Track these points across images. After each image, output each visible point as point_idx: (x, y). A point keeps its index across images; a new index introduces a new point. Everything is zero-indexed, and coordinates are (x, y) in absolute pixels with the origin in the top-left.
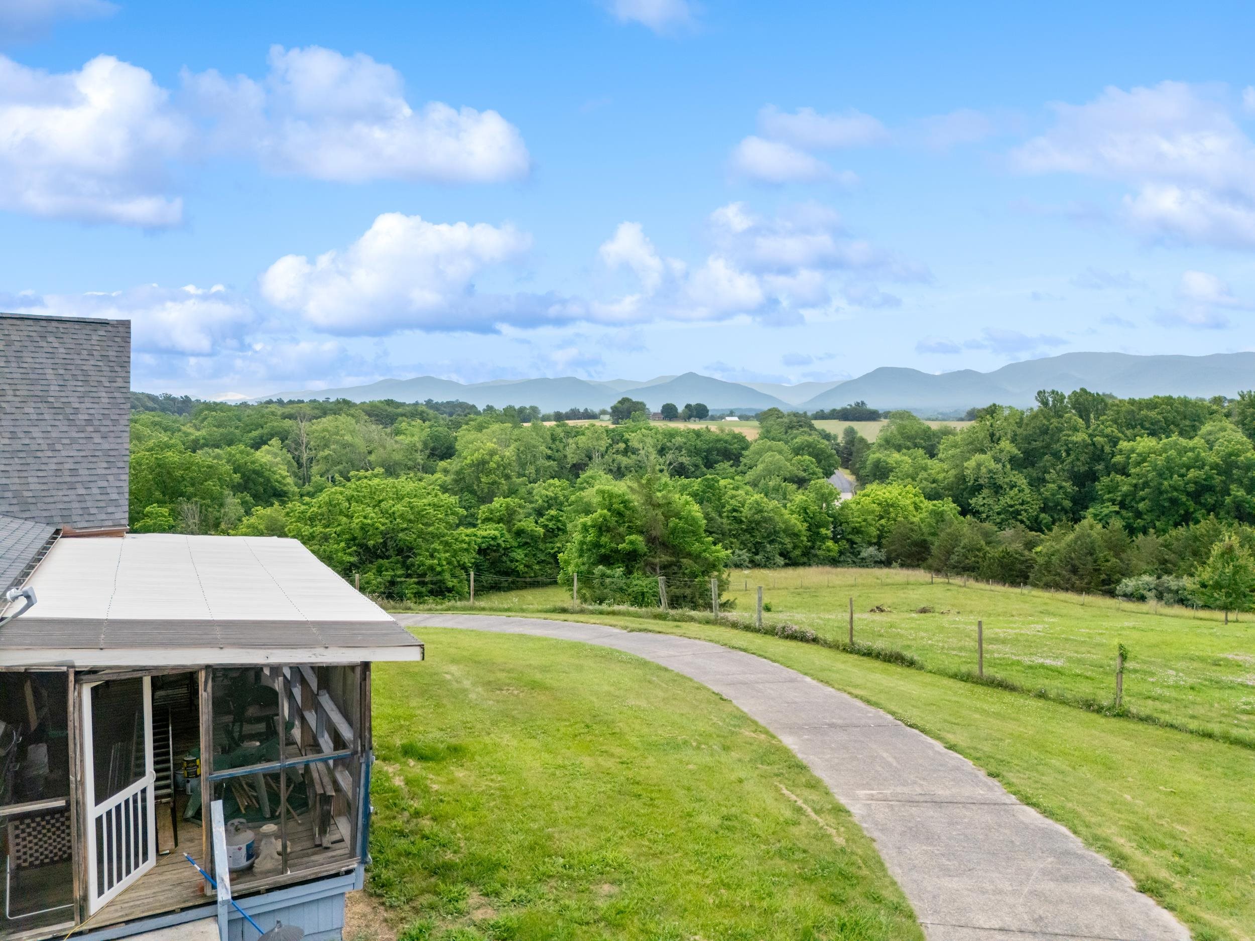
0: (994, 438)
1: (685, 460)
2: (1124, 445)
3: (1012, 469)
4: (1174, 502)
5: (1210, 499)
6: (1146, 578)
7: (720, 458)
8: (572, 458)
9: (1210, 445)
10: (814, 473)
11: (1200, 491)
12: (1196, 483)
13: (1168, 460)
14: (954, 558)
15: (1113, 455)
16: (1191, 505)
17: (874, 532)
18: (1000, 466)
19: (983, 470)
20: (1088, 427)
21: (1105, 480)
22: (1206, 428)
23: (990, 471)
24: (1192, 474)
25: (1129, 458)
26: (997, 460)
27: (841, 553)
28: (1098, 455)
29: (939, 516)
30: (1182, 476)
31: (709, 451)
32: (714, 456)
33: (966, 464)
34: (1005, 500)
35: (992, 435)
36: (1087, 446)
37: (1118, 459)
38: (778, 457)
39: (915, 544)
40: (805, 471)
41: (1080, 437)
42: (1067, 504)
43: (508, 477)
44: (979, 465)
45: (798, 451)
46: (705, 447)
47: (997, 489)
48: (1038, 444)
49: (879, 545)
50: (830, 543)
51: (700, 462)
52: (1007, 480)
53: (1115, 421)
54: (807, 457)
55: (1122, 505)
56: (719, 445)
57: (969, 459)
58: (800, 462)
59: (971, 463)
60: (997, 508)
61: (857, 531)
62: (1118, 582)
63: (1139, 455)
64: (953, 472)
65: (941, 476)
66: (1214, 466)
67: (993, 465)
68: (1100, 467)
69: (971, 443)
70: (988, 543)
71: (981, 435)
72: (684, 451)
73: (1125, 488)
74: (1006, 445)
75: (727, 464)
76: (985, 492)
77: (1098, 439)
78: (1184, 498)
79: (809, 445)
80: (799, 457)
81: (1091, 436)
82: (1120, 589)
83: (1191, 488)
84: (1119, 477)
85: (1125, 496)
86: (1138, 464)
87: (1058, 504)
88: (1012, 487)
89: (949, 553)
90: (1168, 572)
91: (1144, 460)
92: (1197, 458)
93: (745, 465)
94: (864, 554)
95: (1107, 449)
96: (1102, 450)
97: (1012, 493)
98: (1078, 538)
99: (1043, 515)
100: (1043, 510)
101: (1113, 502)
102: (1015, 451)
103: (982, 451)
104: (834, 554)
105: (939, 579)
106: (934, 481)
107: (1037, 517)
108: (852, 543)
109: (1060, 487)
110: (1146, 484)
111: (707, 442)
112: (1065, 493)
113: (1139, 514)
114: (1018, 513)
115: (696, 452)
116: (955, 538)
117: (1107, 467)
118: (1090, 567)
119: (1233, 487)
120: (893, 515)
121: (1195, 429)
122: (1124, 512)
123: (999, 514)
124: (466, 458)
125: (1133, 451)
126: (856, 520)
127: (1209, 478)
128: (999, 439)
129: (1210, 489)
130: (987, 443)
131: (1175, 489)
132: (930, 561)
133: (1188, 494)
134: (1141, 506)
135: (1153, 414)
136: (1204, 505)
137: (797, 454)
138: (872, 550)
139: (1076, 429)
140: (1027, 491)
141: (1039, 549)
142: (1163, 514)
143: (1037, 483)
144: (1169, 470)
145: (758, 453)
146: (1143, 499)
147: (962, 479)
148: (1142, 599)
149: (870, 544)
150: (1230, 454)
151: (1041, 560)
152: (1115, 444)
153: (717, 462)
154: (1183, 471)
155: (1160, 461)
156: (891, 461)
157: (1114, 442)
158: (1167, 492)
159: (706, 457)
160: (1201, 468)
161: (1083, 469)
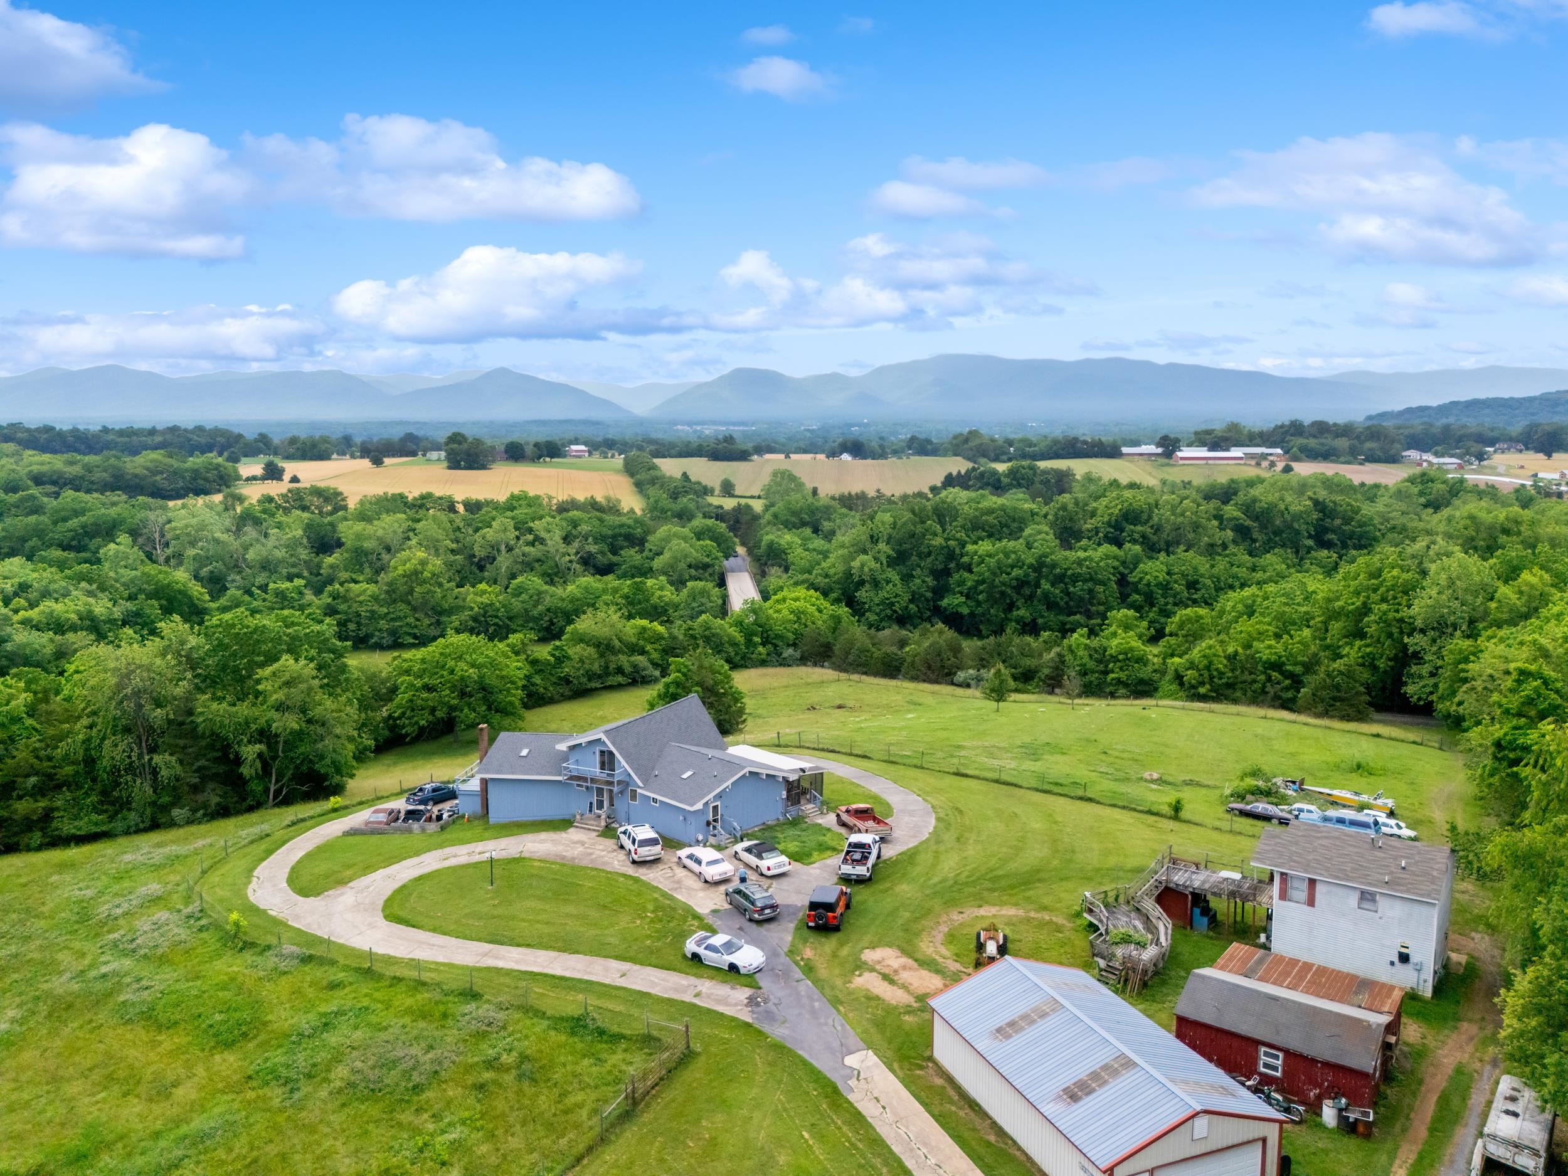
0: (874, 539)
1: (593, 548)
2: (970, 548)
3: (888, 566)
4: (1003, 593)
5: (1027, 591)
6: (971, 671)
7: (626, 544)
8: (479, 552)
9: (1029, 546)
10: (716, 558)
11: (1021, 584)
12: (1017, 579)
13: (999, 561)
14: (851, 658)
15: (962, 555)
16: (1015, 596)
17: (791, 636)
18: (878, 565)
19: (866, 569)
20: (943, 531)
21: (956, 576)
22: (1028, 531)
23: (871, 570)
24: (1016, 572)
25: (972, 558)
26: (876, 559)
27: (768, 654)
28: (951, 556)
29: (837, 620)
30: (1008, 574)
31: (614, 537)
32: (621, 542)
33: (853, 564)
34: (883, 594)
35: (872, 537)
36: (943, 548)
37: (965, 559)
38: (683, 545)
39: (822, 646)
40: (708, 556)
41: (938, 541)
42: (929, 595)
43: (440, 585)
44: (863, 565)
45: (699, 535)
46: (610, 532)
47: (876, 584)
48: (907, 546)
49: (794, 645)
50: (761, 649)
51: (606, 549)
52: (884, 576)
53: (963, 527)
54: (708, 542)
55: (968, 597)
56: (623, 531)
57: (854, 559)
58: (702, 547)
59: (856, 564)
60: (876, 600)
61: (777, 636)
62: (955, 674)
63: (980, 557)
64: (840, 568)
65: (832, 571)
66: (1031, 566)
67: (873, 564)
68: (952, 565)
69: (856, 544)
70: (873, 645)
71: (863, 538)
72: (590, 540)
73: (969, 584)
74: (882, 546)
75: (632, 552)
76: (867, 585)
77: (952, 543)
78: (1009, 591)
79: (709, 529)
80: (701, 542)
81: (947, 539)
82: (956, 679)
83: (1014, 583)
84: (966, 575)
85: (970, 589)
86: (979, 564)
87: (922, 595)
88: (888, 582)
89: (848, 653)
90: (984, 667)
91: (982, 562)
92: (1018, 560)
93: (650, 550)
94: (785, 655)
95: (958, 551)
96: (954, 551)
97: (888, 588)
98: (931, 645)
99: (911, 606)
100: (911, 601)
101: (961, 593)
102: (891, 552)
103: (865, 552)
104: (764, 657)
105: (843, 676)
106: (827, 576)
107: (907, 608)
108: (775, 646)
109: (924, 582)
110: (983, 582)
111: (611, 527)
112: (928, 587)
113: (979, 603)
114: (893, 604)
115: (600, 538)
116: (851, 643)
117: (957, 565)
118: (939, 664)
119: (1043, 582)
120: (803, 621)
121: (1022, 530)
122: (969, 602)
123: (878, 605)
124: (396, 568)
125: (976, 552)
126: (778, 629)
127: (1026, 575)
128: (877, 541)
129: (1028, 583)
130: (868, 545)
131: (1004, 584)
132: (834, 659)
133: (1014, 588)
134: (980, 597)
135: (990, 519)
136: (1024, 596)
137: (699, 539)
138: (790, 651)
139: (935, 534)
140: (899, 586)
141: (907, 649)
142: (996, 603)
143: (907, 578)
144: (1000, 569)
145: (663, 540)
146: (981, 592)
147: (848, 574)
148: (968, 686)
149: (789, 645)
150: (1040, 557)
151: (909, 660)
152: (964, 547)
153: (621, 548)
154: (1009, 570)
155: (992, 562)
156: (782, 542)
157: (963, 545)
158: (997, 587)
159: (612, 544)
160: (1021, 568)
161: (941, 567)
